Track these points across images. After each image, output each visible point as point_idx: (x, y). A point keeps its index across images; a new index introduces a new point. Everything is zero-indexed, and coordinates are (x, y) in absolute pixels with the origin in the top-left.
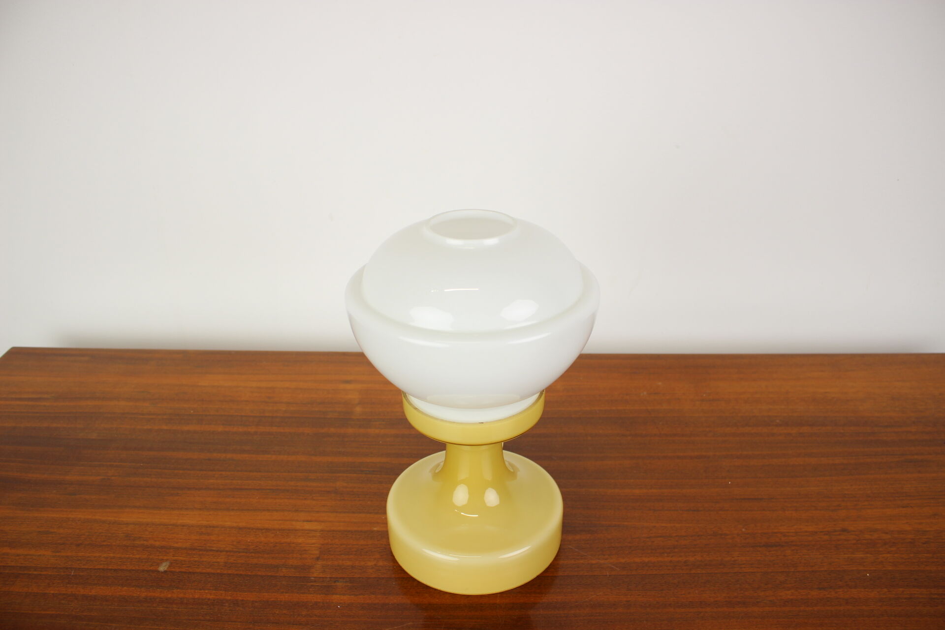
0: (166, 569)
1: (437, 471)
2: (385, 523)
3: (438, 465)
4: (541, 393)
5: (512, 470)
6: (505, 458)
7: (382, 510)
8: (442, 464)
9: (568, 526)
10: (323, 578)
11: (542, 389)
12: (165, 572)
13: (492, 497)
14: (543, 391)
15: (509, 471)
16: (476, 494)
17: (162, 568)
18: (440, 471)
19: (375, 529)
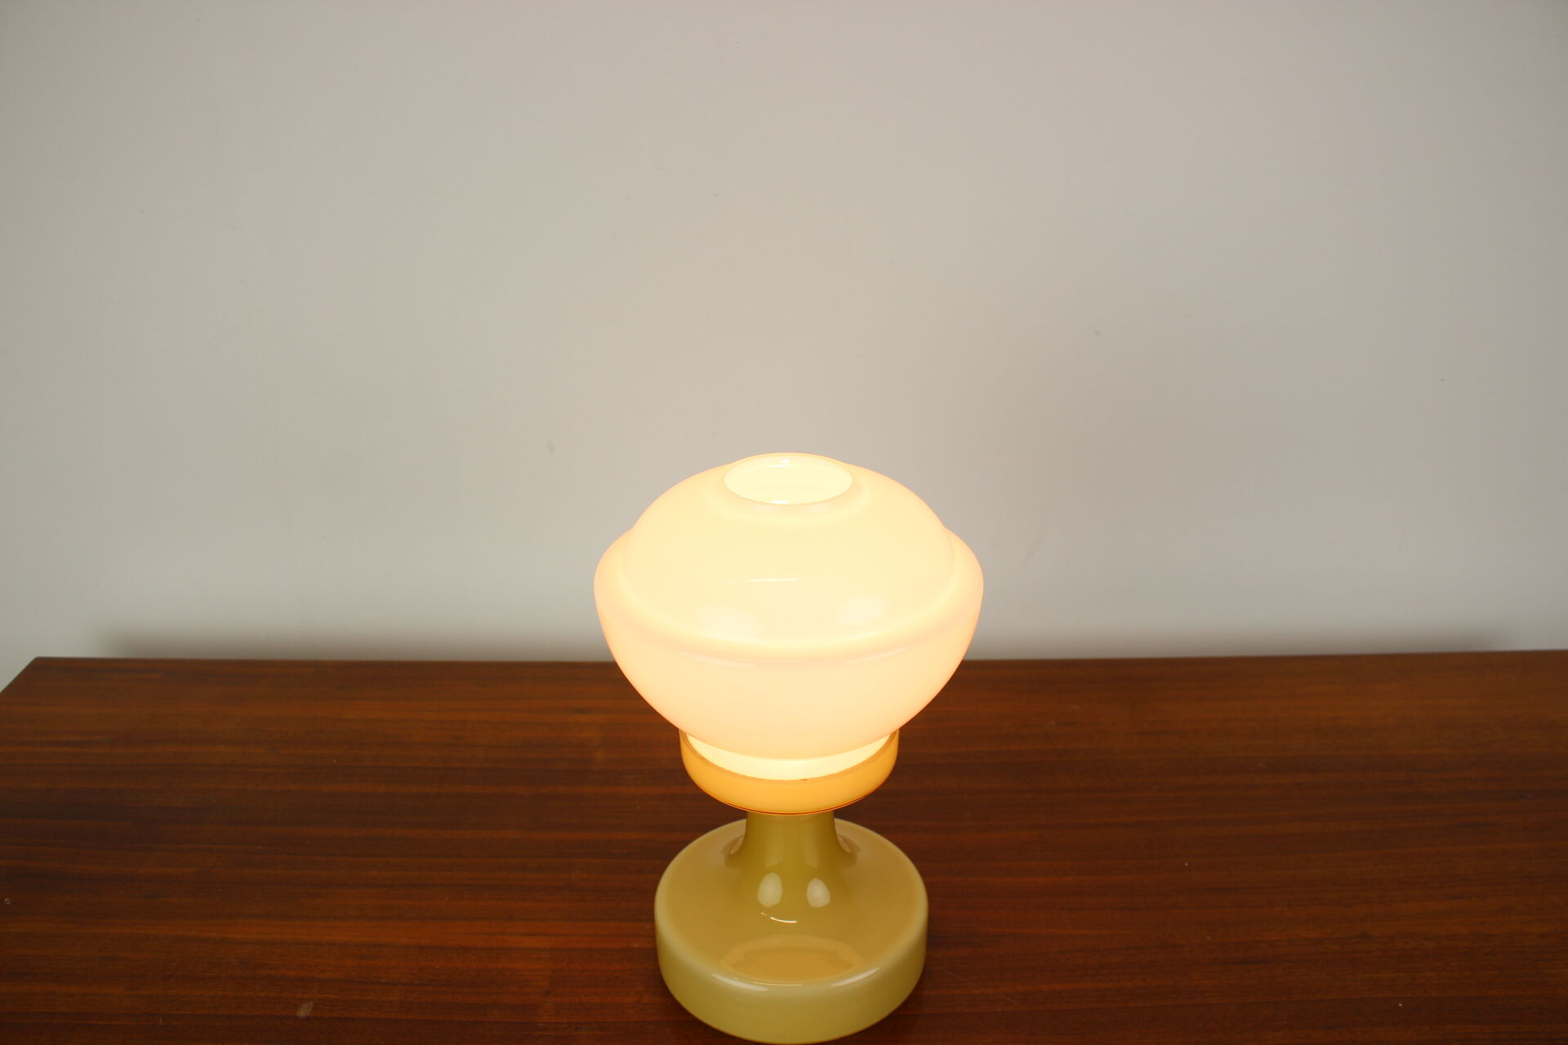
0: (308, 1014)
1: (733, 852)
2: (652, 934)
3: (735, 842)
4: (893, 735)
5: (848, 850)
6: (839, 831)
7: (647, 914)
8: (742, 839)
9: (935, 936)
10: (556, 1023)
11: (892, 731)
12: (308, 1018)
13: (818, 893)
14: (895, 733)
15: (845, 851)
16: (795, 886)
17: (303, 1012)
18: (737, 853)
19: (635, 945)
